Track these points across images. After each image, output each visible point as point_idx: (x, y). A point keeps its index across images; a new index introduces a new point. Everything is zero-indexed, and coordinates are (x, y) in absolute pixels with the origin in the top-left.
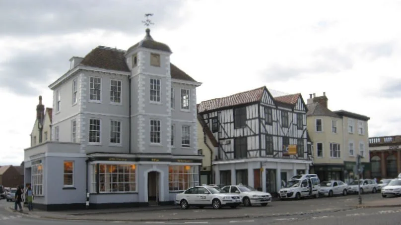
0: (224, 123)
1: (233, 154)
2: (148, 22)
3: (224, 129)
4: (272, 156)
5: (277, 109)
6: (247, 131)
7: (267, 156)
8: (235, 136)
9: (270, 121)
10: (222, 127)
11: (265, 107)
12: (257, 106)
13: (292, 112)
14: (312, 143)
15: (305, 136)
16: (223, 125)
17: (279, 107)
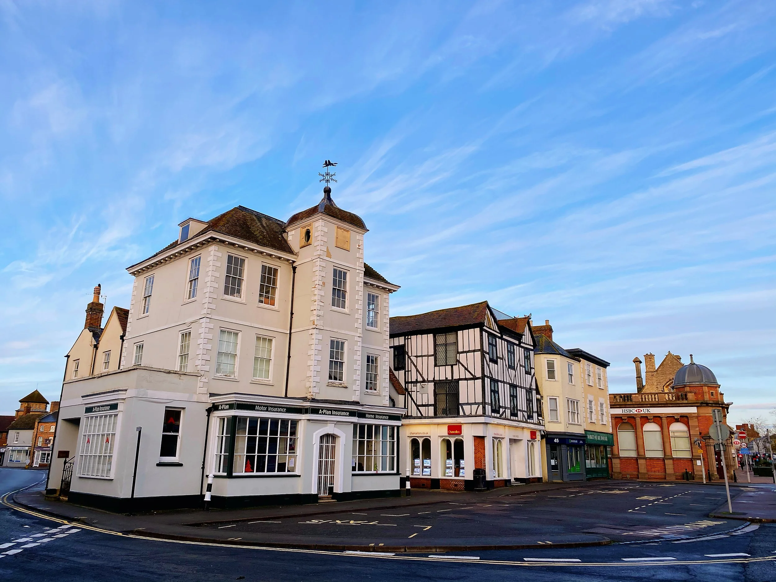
0: (417, 357)
1: (431, 409)
2: (328, 177)
3: (416, 367)
4: (498, 415)
5: (501, 338)
6: (459, 372)
7: (493, 414)
8: (437, 378)
9: (495, 358)
10: (412, 362)
11: (490, 334)
12: (477, 330)
13: (519, 345)
14: (542, 397)
15: (534, 387)
16: (414, 359)
17: (504, 337)
